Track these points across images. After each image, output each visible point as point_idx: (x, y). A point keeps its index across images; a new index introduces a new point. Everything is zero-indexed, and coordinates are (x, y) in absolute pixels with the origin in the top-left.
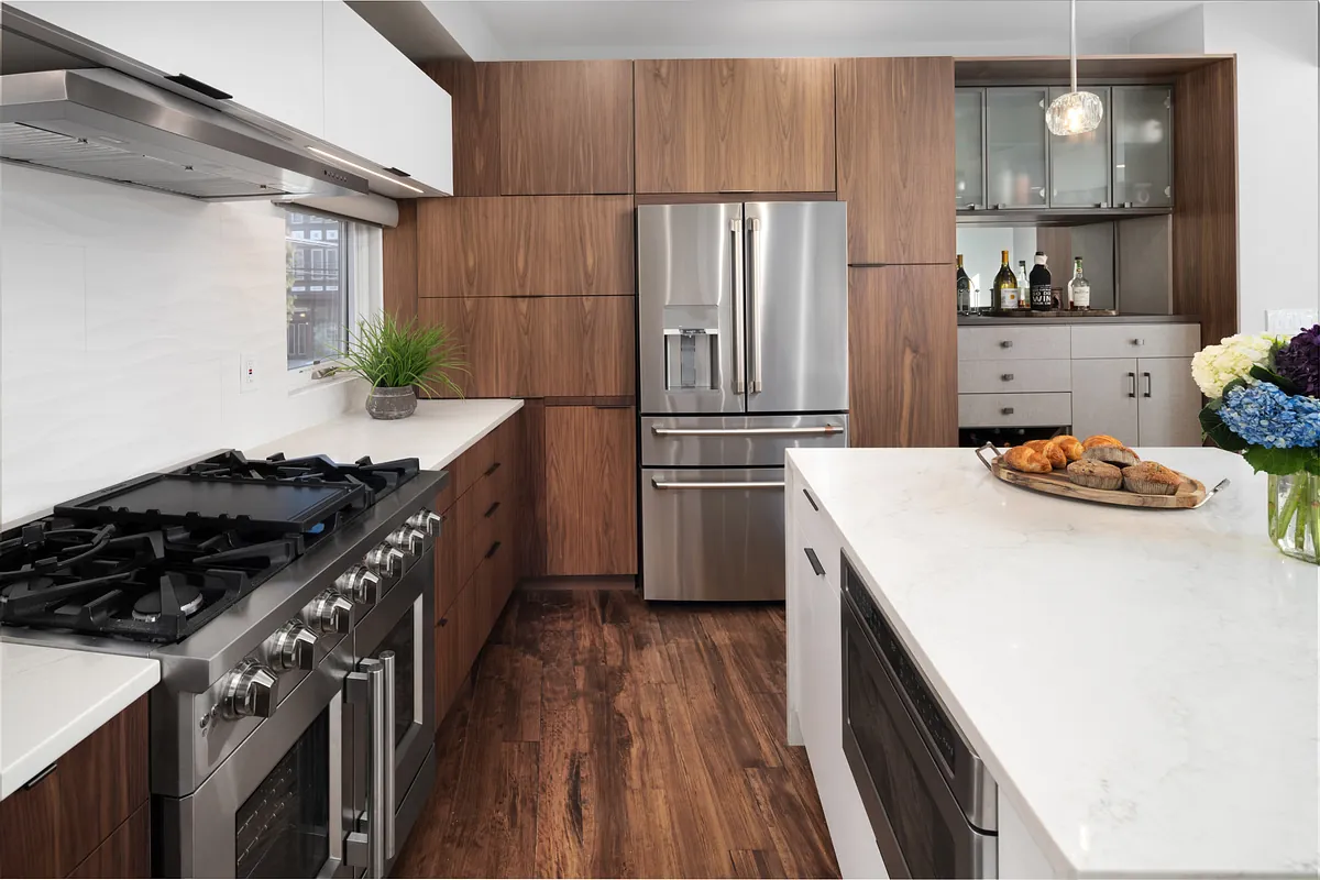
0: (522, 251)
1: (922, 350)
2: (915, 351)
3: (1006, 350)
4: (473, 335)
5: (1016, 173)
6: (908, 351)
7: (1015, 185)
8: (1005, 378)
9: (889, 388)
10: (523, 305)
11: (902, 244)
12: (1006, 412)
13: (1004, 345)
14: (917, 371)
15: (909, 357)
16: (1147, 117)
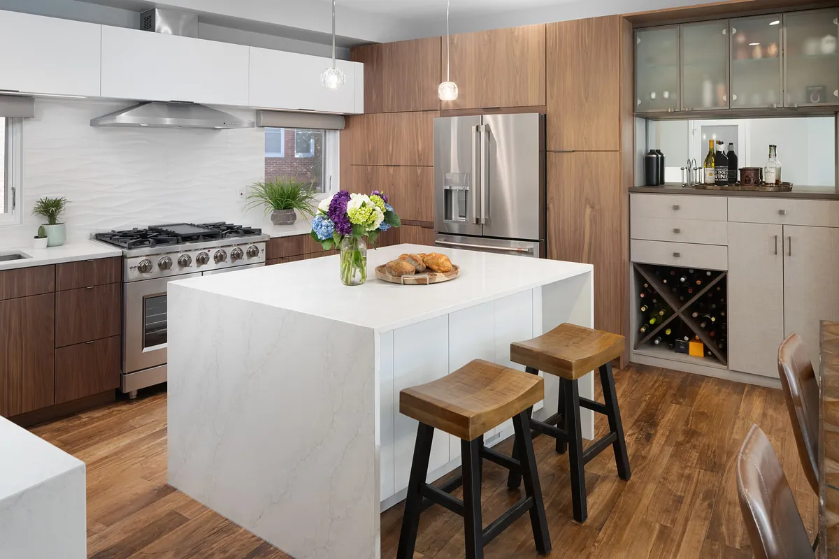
0: (391, 142)
1: (597, 207)
2: (592, 207)
3: (678, 211)
4: (371, 185)
5: (715, 83)
6: (588, 206)
7: (715, 92)
8: (677, 231)
9: (576, 230)
10: (391, 170)
11: (585, 138)
12: (676, 255)
13: (676, 208)
14: (593, 221)
15: (588, 211)
16: (823, 35)
